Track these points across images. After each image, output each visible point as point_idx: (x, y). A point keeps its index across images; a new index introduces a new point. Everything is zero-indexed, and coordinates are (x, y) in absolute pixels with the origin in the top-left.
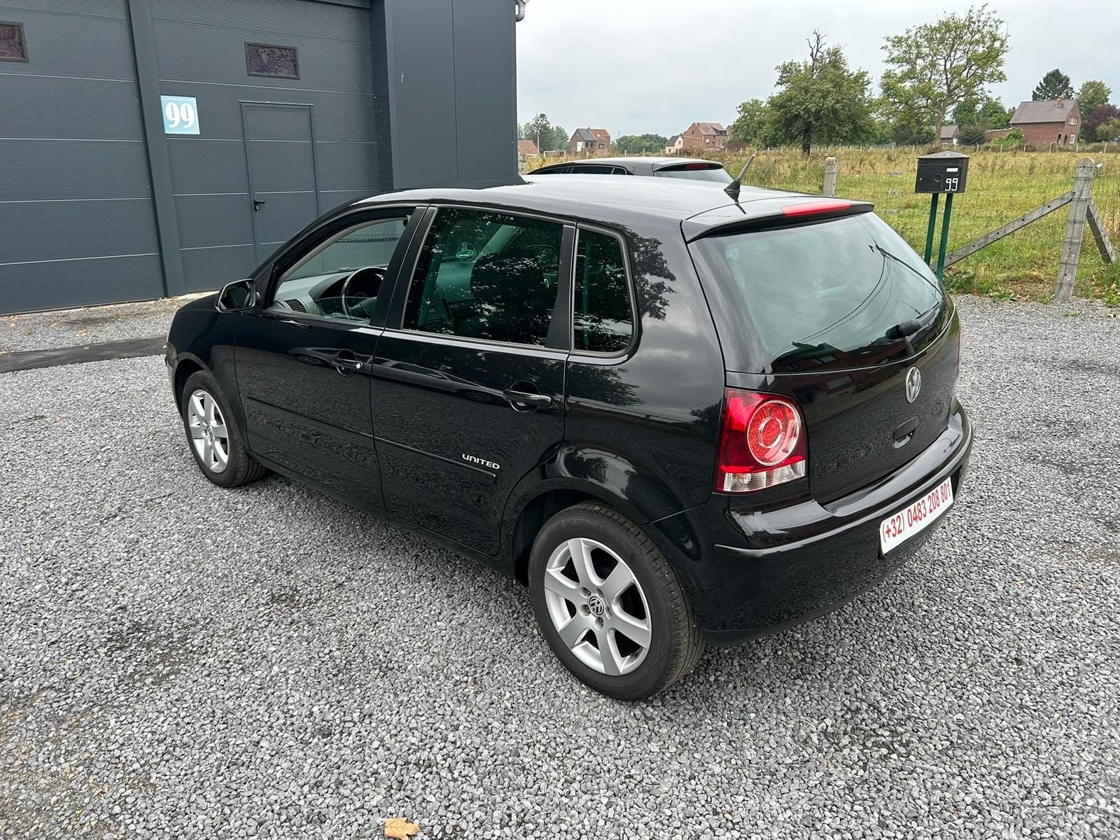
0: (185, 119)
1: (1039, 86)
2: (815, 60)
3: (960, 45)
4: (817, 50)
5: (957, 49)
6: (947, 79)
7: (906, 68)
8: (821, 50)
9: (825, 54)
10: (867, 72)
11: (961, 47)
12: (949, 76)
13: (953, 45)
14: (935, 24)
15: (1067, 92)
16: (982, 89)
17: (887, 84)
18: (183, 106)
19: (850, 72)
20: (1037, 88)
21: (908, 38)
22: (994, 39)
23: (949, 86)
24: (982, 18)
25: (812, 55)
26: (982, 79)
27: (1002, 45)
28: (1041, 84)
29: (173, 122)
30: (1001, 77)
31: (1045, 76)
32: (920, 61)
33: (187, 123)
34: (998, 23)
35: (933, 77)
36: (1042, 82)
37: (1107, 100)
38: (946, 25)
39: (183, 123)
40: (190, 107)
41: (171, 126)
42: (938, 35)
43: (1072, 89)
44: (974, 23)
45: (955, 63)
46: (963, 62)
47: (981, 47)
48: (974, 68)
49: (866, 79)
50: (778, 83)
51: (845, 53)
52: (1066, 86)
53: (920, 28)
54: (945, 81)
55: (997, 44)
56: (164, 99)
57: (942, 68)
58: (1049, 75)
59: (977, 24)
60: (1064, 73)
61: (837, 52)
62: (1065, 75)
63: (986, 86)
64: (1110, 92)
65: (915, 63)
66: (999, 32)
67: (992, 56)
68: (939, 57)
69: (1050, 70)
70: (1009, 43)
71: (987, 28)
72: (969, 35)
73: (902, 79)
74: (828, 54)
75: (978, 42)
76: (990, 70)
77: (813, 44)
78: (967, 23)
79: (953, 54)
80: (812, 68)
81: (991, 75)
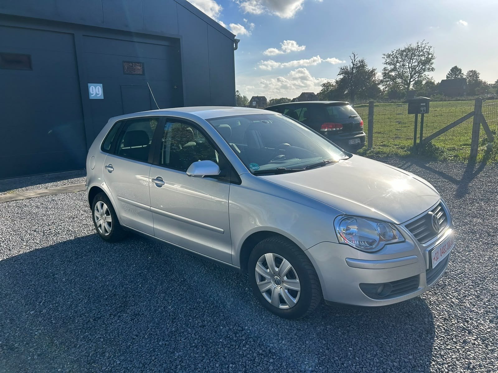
0: (98, 93)
1: (449, 73)
2: (354, 65)
3: (414, 57)
4: (355, 61)
5: (413, 59)
6: (410, 71)
7: (392, 67)
8: (356, 60)
9: (358, 62)
10: (376, 69)
11: (415, 58)
12: (411, 70)
13: (412, 57)
14: (403, 49)
15: (461, 75)
16: (425, 75)
17: (385, 73)
18: (97, 87)
19: (369, 69)
20: (448, 74)
21: (393, 54)
22: (429, 54)
23: (411, 74)
24: (423, 46)
25: (352, 63)
26: (424, 71)
27: (432, 57)
28: (449, 72)
29: (93, 94)
30: (433, 69)
31: (451, 69)
32: (398, 64)
33: (99, 94)
34: (430, 48)
35: (404, 70)
36: (450, 71)
37: (479, 77)
38: (408, 49)
39: (97, 94)
40: (100, 88)
41: (92, 96)
42: (405, 53)
43: (463, 74)
44: (420, 48)
45: (413, 64)
46: (416, 64)
47: (423, 58)
48: (421, 66)
49: (376, 72)
50: (339, 74)
51: (366, 62)
52: (460, 73)
53: (397, 50)
54: (409, 72)
55: (430, 56)
56: (89, 84)
57: (407, 67)
58: (452, 68)
59: (421, 48)
60: (459, 67)
61: (363, 61)
62: (459, 68)
63: (426, 73)
64: (480, 74)
65: (396, 65)
66: (430, 51)
67: (428, 61)
68: (406, 62)
69: (453, 66)
70: (435, 55)
71: (425, 50)
72: (418, 53)
73: (391, 71)
74: (359, 62)
75: (422, 55)
76: (428, 66)
77: (353, 58)
78: (417, 48)
79: (412, 61)
80: (353, 68)
81: (429, 69)
